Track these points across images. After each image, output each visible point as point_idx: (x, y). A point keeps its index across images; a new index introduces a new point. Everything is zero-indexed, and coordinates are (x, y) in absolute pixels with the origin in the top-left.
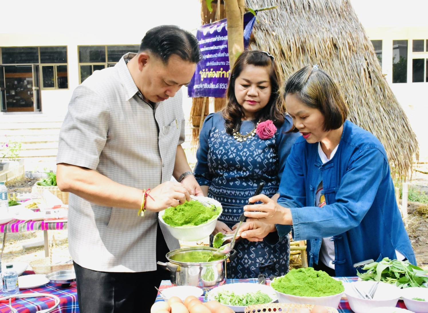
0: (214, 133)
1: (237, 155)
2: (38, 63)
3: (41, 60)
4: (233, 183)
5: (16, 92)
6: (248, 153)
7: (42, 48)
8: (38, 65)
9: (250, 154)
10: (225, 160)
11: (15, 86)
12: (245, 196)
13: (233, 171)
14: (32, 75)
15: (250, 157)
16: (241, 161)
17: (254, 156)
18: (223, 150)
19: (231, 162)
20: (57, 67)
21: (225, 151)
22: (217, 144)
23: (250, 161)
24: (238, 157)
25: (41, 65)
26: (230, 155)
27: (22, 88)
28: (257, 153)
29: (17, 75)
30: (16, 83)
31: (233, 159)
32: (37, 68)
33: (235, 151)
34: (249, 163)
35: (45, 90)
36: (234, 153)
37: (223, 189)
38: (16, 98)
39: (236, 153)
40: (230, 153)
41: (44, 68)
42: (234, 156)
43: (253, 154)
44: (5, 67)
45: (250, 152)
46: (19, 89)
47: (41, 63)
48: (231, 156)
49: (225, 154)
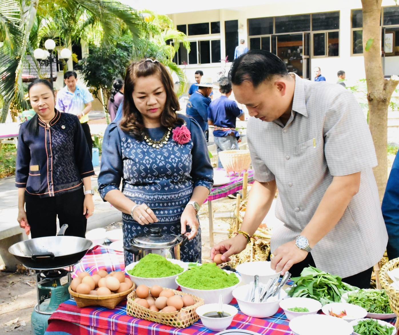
0: (127, 143)
1: (166, 163)
2: (309, 30)
3: (313, 27)
4: (167, 188)
5: (289, 61)
6: (177, 160)
7: (314, 15)
8: (309, 33)
9: (178, 160)
10: (155, 169)
11: (288, 55)
12: (179, 198)
13: (163, 177)
14: (302, 43)
15: (180, 163)
16: (172, 168)
17: (183, 161)
18: (150, 159)
19: (162, 170)
20: (329, 33)
21: (153, 160)
22: (140, 154)
23: (181, 166)
24: (168, 164)
25: (312, 33)
26: (159, 163)
27: (295, 57)
28: (185, 158)
29: (291, 44)
30: (289, 51)
31: (164, 167)
32: (308, 36)
33: (162, 159)
34: (180, 168)
35: (316, 58)
36: (163, 160)
37: (158, 195)
38: (289, 67)
39: (165, 160)
40: (158, 161)
41: (315, 35)
42: (164, 164)
43: (182, 160)
44: (278, 36)
45: (178, 158)
46: (292, 57)
47: (313, 30)
48: (161, 164)
49: (153, 163)
